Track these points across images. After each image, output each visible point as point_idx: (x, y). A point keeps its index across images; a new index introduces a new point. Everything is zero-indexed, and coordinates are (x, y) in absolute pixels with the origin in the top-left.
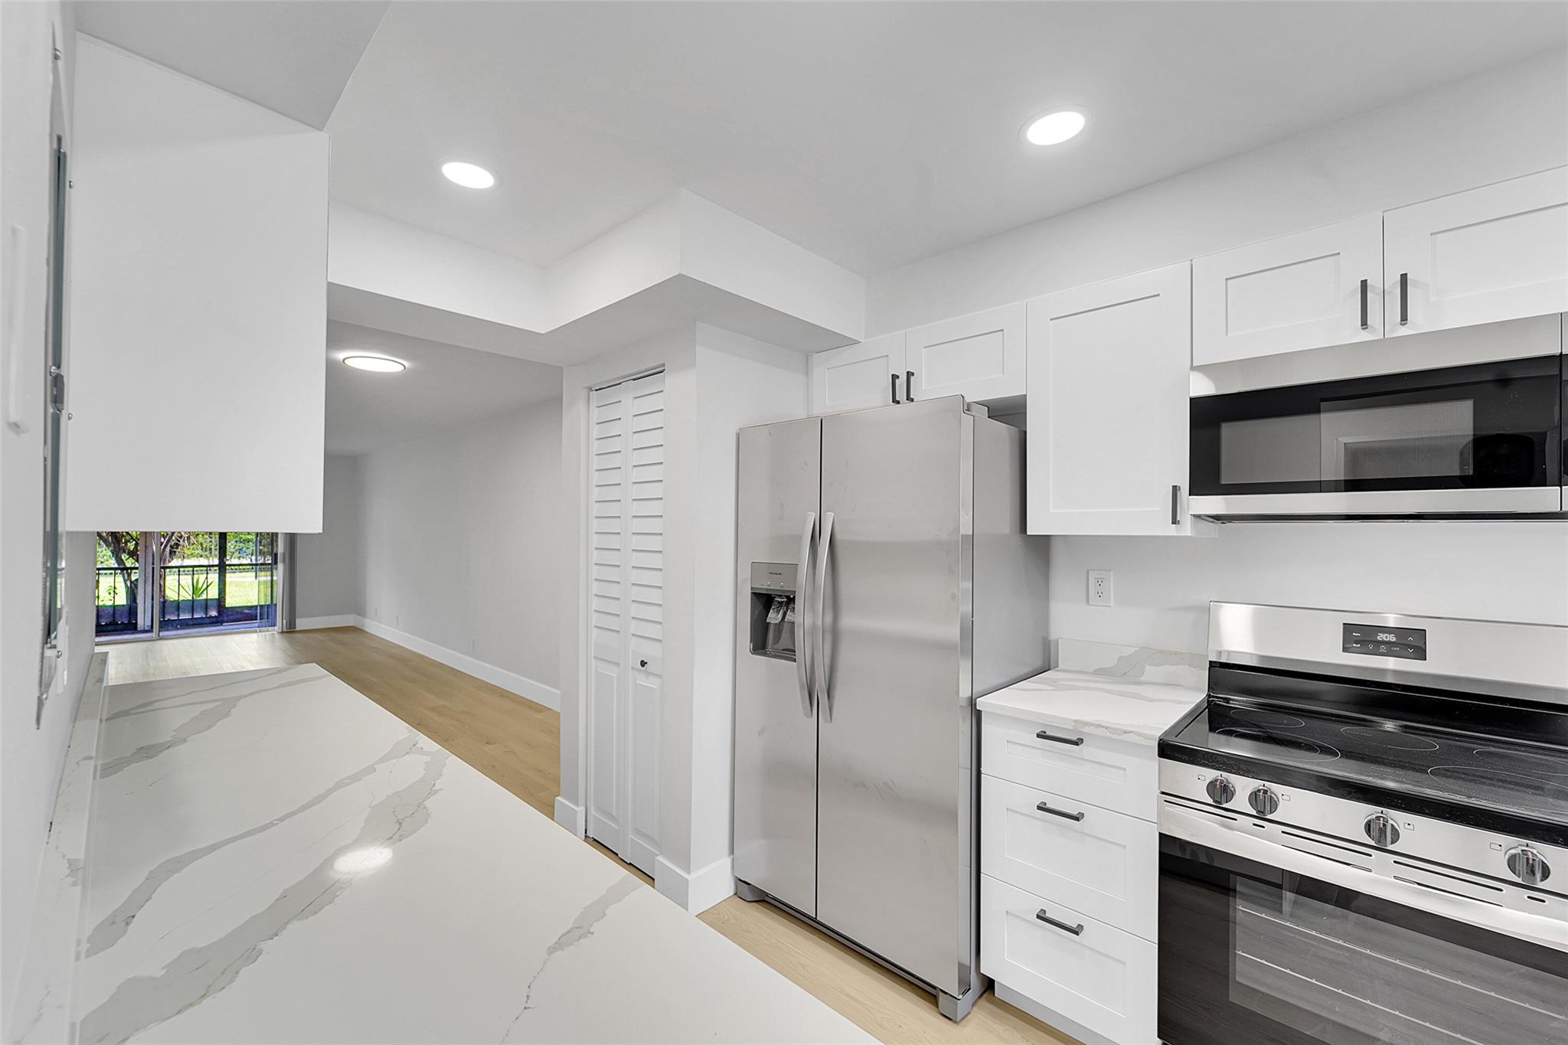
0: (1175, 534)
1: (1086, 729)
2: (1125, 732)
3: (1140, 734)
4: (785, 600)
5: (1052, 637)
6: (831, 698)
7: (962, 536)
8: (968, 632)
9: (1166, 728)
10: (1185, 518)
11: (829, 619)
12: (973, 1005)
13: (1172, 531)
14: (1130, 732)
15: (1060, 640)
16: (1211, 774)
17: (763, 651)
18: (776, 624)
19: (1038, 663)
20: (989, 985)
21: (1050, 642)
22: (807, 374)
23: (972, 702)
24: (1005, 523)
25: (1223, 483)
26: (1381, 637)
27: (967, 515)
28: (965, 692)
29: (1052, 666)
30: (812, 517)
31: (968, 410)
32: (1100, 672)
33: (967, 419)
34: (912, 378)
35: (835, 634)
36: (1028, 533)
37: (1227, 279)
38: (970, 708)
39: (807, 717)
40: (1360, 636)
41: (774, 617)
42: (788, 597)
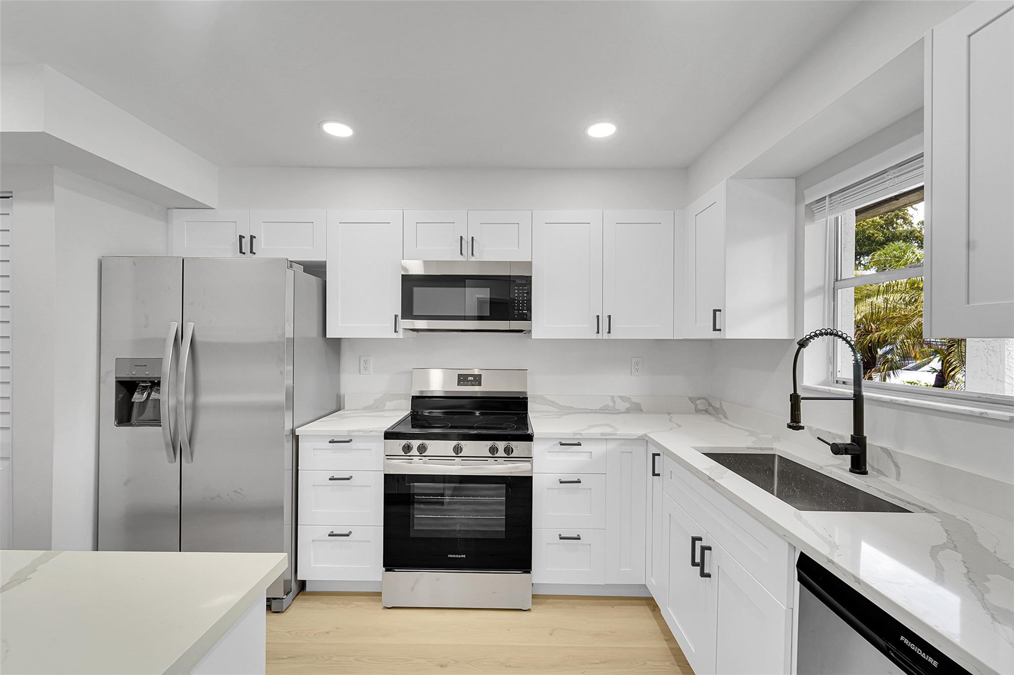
0: (396, 337)
1: (353, 434)
2: (371, 432)
3: (376, 431)
4: (150, 384)
5: (342, 393)
6: (191, 446)
7: (287, 338)
8: (290, 396)
9: (389, 427)
10: (400, 330)
11: (190, 399)
12: (293, 600)
13: (395, 336)
14: (373, 431)
15: (346, 394)
16: (404, 442)
17: (129, 423)
18: (141, 402)
19: (334, 408)
20: (302, 585)
21: (340, 396)
22: (167, 222)
23: (293, 432)
24: (313, 331)
25: (414, 314)
26: (470, 378)
27: (290, 326)
28: (288, 426)
29: (342, 408)
30: (175, 326)
31: (291, 267)
32: (367, 408)
33: (290, 273)
34: (254, 239)
35: (194, 408)
36: (327, 337)
37: (417, 223)
38: (292, 435)
39: (171, 462)
40: (463, 379)
41: (137, 397)
42: (152, 382)
